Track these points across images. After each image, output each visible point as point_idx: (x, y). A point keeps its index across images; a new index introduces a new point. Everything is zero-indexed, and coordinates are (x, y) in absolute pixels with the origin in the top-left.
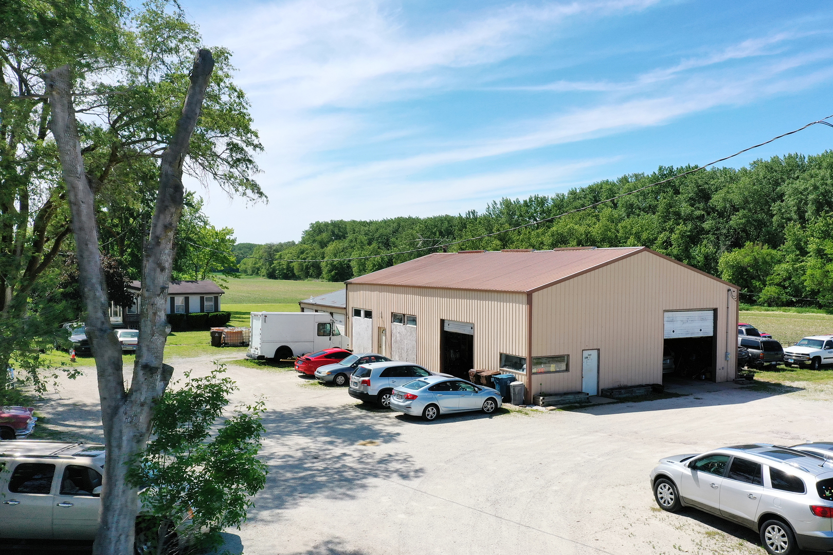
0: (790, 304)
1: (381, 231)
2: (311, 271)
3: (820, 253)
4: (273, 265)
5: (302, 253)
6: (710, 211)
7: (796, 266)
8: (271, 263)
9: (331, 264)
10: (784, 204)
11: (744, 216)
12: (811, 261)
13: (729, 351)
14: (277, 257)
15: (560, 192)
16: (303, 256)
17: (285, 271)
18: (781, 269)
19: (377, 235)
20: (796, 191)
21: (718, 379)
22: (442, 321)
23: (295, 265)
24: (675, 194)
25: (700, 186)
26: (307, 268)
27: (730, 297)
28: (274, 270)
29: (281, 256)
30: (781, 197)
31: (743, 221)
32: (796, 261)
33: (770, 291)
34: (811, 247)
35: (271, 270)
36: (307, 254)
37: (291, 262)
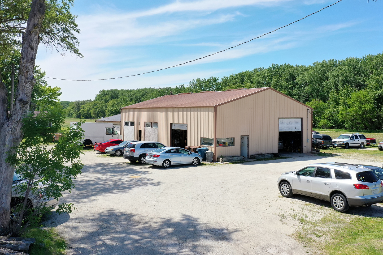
0: (332, 128)
1: (136, 95)
2: (100, 115)
3: (345, 104)
4: (80, 112)
5: (95, 105)
6: (295, 85)
7: (334, 110)
8: (78, 111)
9: (111, 111)
10: (328, 81)
11: (311, 87)
12: (341, 108)
13: (308, 138)
14: (82, 107)
15: (226, 76)
16: (96, 107)
17: (86, 115)
18: (328, 111)
19: (135, 96)
20: (334, 76)
21: (304, 151)
22: (171, 124)
23: (92, 111)
24: (279, 77)
25: (291, 73)
26: (98, 113)
27: (309, 113)
28: (80, 114)
29: (84, 107)
30: (327, 78)
31: (310, 89)
32: (334, 107)
33: (323, 122)
34: (341, 101)
35: (78, 114)
36: (98, 106)
37: (89, 110)
